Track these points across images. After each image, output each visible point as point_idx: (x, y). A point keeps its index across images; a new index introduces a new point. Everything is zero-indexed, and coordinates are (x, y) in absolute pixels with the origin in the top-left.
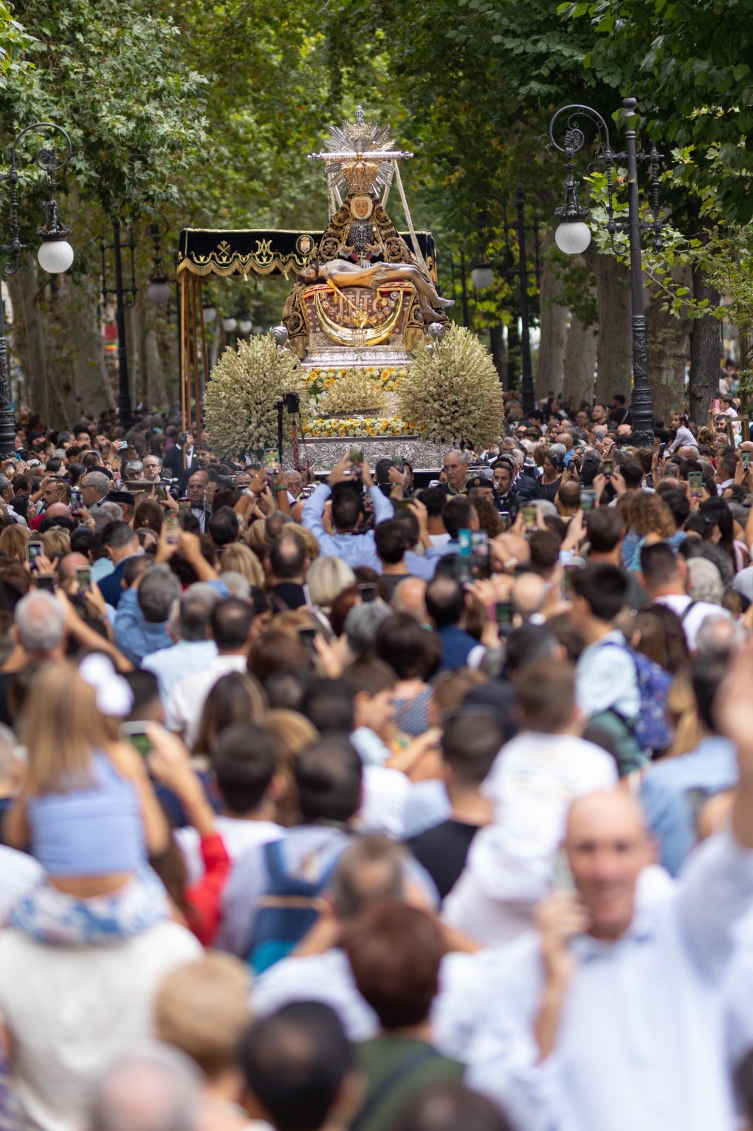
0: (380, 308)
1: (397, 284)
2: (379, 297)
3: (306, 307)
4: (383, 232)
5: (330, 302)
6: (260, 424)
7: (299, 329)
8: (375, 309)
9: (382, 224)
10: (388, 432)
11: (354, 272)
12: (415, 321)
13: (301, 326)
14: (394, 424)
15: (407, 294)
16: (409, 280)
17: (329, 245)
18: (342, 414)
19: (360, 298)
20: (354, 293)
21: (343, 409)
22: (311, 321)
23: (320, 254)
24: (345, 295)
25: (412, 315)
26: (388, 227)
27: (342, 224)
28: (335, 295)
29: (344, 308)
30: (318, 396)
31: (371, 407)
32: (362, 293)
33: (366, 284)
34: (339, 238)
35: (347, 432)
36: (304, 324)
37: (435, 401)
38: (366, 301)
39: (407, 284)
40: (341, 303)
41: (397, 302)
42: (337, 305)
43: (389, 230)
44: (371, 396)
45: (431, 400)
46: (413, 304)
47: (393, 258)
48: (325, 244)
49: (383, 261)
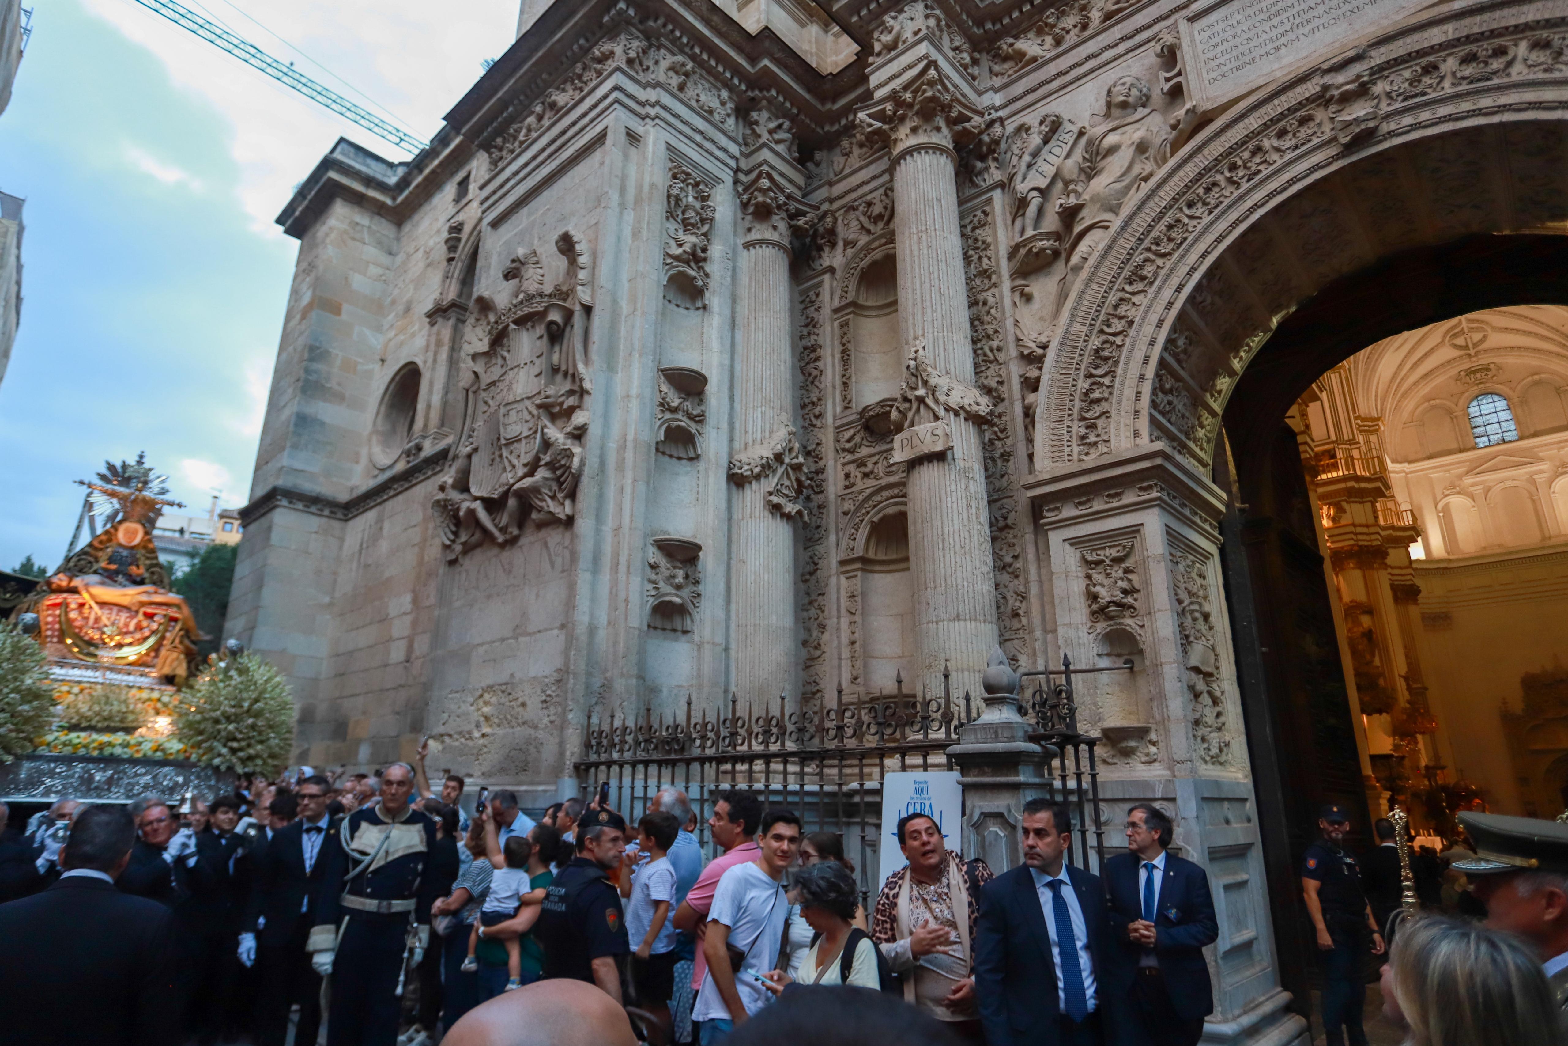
0: (139, 627)
1: (162, 609)
2: (141, 616)
3: (46, 615)
5: (80, 613)
8: (132, 629)
10: (159, 754)
12: (180, 646)
14: (167, 745)
16: (177, 606)
17: (83, 562)
18: (93, 728)
20: (111, 609)
21: (93, 723)
22: (49, 630)
28: (87, 606)
29: (95, 624)
31: (130, 725)
33: (126, 604)
35: (103, 750)
37: (230, 722)
38: (123, 619)
39: (171, 610)
40: (92, 616)
42: (87, 619)
44: (132, 712)
45: (225, 722)
46: (181, 630)
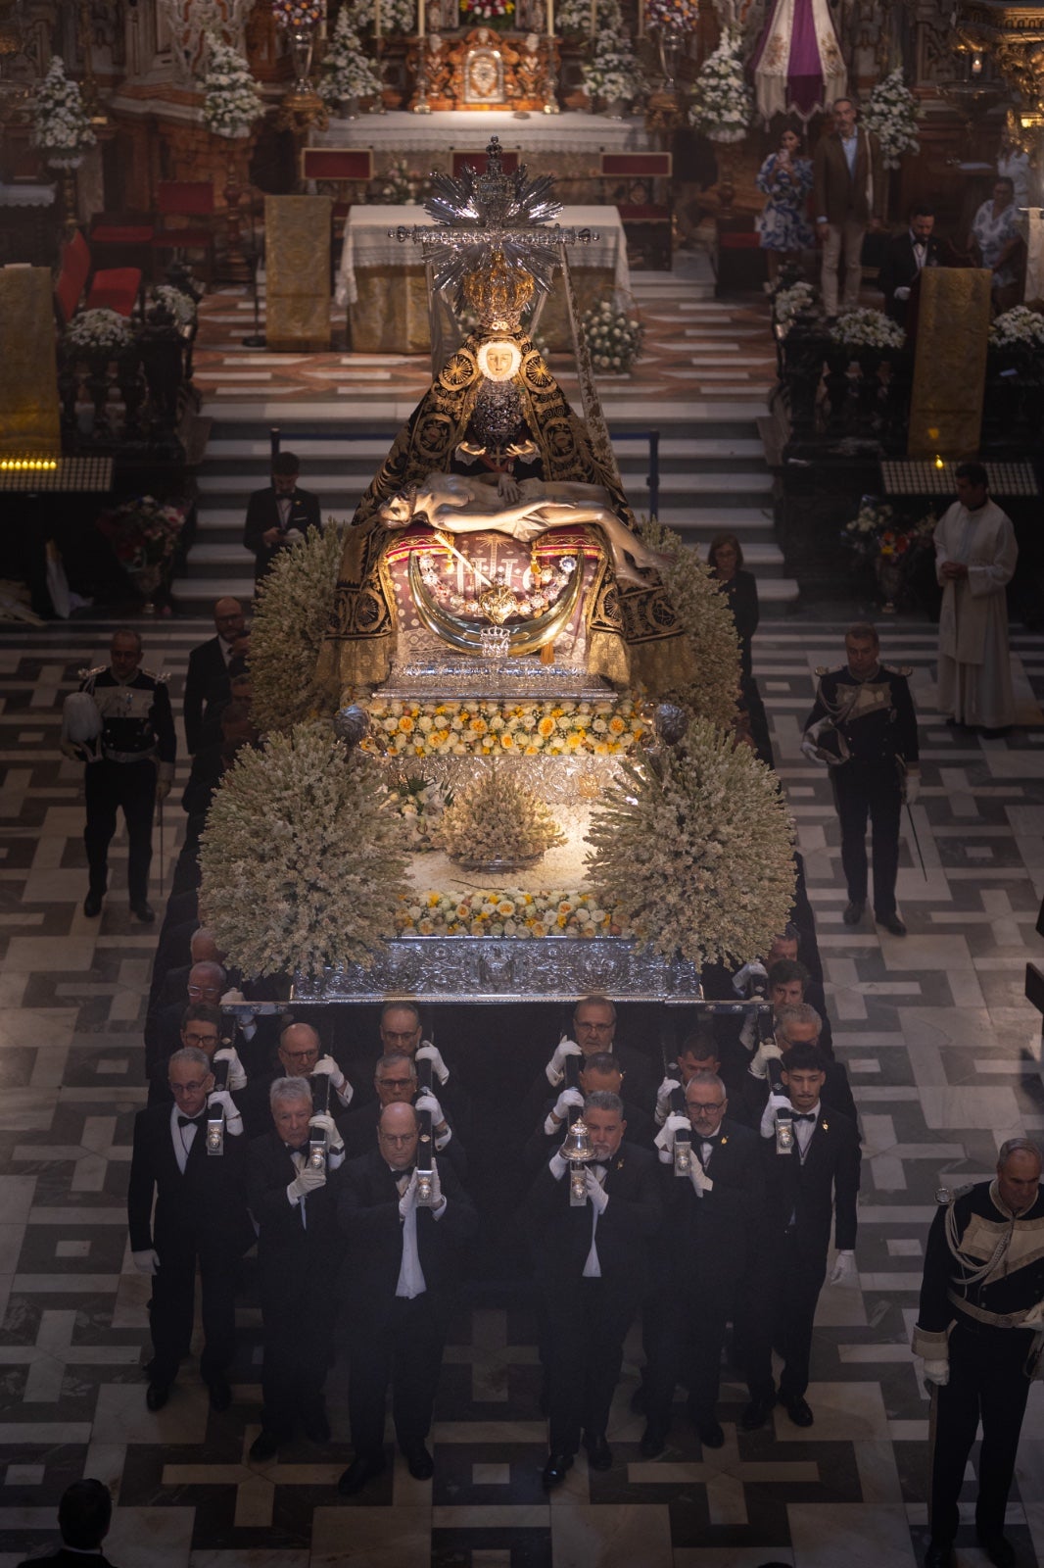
1: (571, 539)
2: (536, 563)
3: (390, 581)
4: (539, 408)
5: (440, 571)
7: (377, 623)
8: (526, 586)
9: (537, 390)
12: (606, 620)
13: (381, 618)
15: (590, 560)
19: (499, 564)
22: (400, 607)
23: (415, 447)
24: (468, 557)
26: (548, 395)
27: (459, 388)
28: (450, 558)
32: (502, 552)
34: (452, 415)
36: (387, 615)
38: (510, 569)
39: (591, 540)
40: (460, 573)
42: (453, 578)
46: (603, 585)
48: (426, 426)
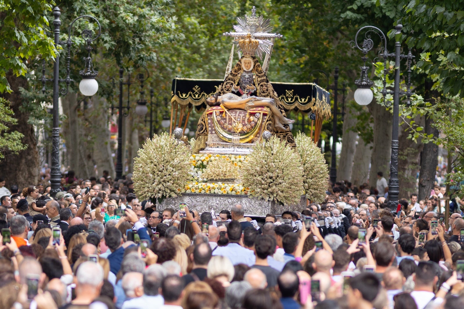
0: (249, 122)
1: (260, 109)
2: (249, 116)
3: (207, 119)
4: (259, 79)
5: (221, 117)
6: (160, 183)
7: (202, 131)
8: (246, 122)
9: (259, 75)
10: (233, 192)
11: (237, 101)
13: (204, 129)
14: (237, 188)
15: (265, 115)
16: (268, 107)
17: (228, 85)
18: (212, 180)
19: (239, 115)
20: (236, 112)
21: (213, 177)
22: (210, 127)
23: (223, 90)
24: (230, 113)
25: (266, 127)
26: (262, 76)
27: (237, 73)
29: (229, 121)
30: (204, 169)
31: (229, 177)
32: (240, 113)
33: (243, 108)
34: (234, 81)
35: (210, 190)
36: (206, 129)
37: (259, 175)
38: (241, 117)
39: (265, 109)
40: (227, 118)
41: (258, 119)
42: (225, 119)
43: (263, 78)
45: (257, 175)
46: (267, 121)
47: (263, 94)
48: (226, 84)
49: (256, 96)
